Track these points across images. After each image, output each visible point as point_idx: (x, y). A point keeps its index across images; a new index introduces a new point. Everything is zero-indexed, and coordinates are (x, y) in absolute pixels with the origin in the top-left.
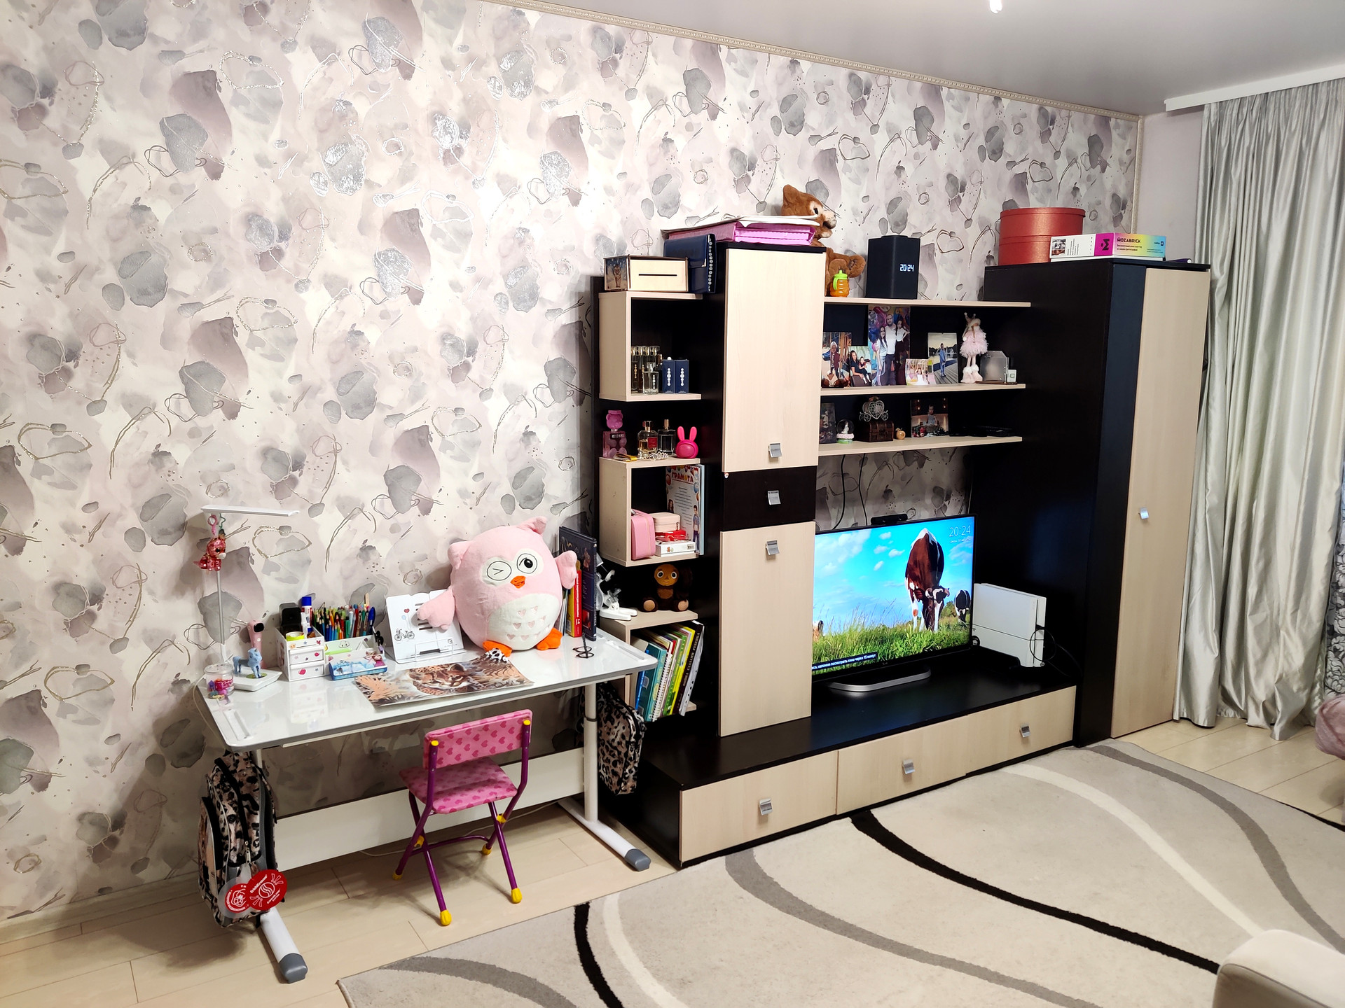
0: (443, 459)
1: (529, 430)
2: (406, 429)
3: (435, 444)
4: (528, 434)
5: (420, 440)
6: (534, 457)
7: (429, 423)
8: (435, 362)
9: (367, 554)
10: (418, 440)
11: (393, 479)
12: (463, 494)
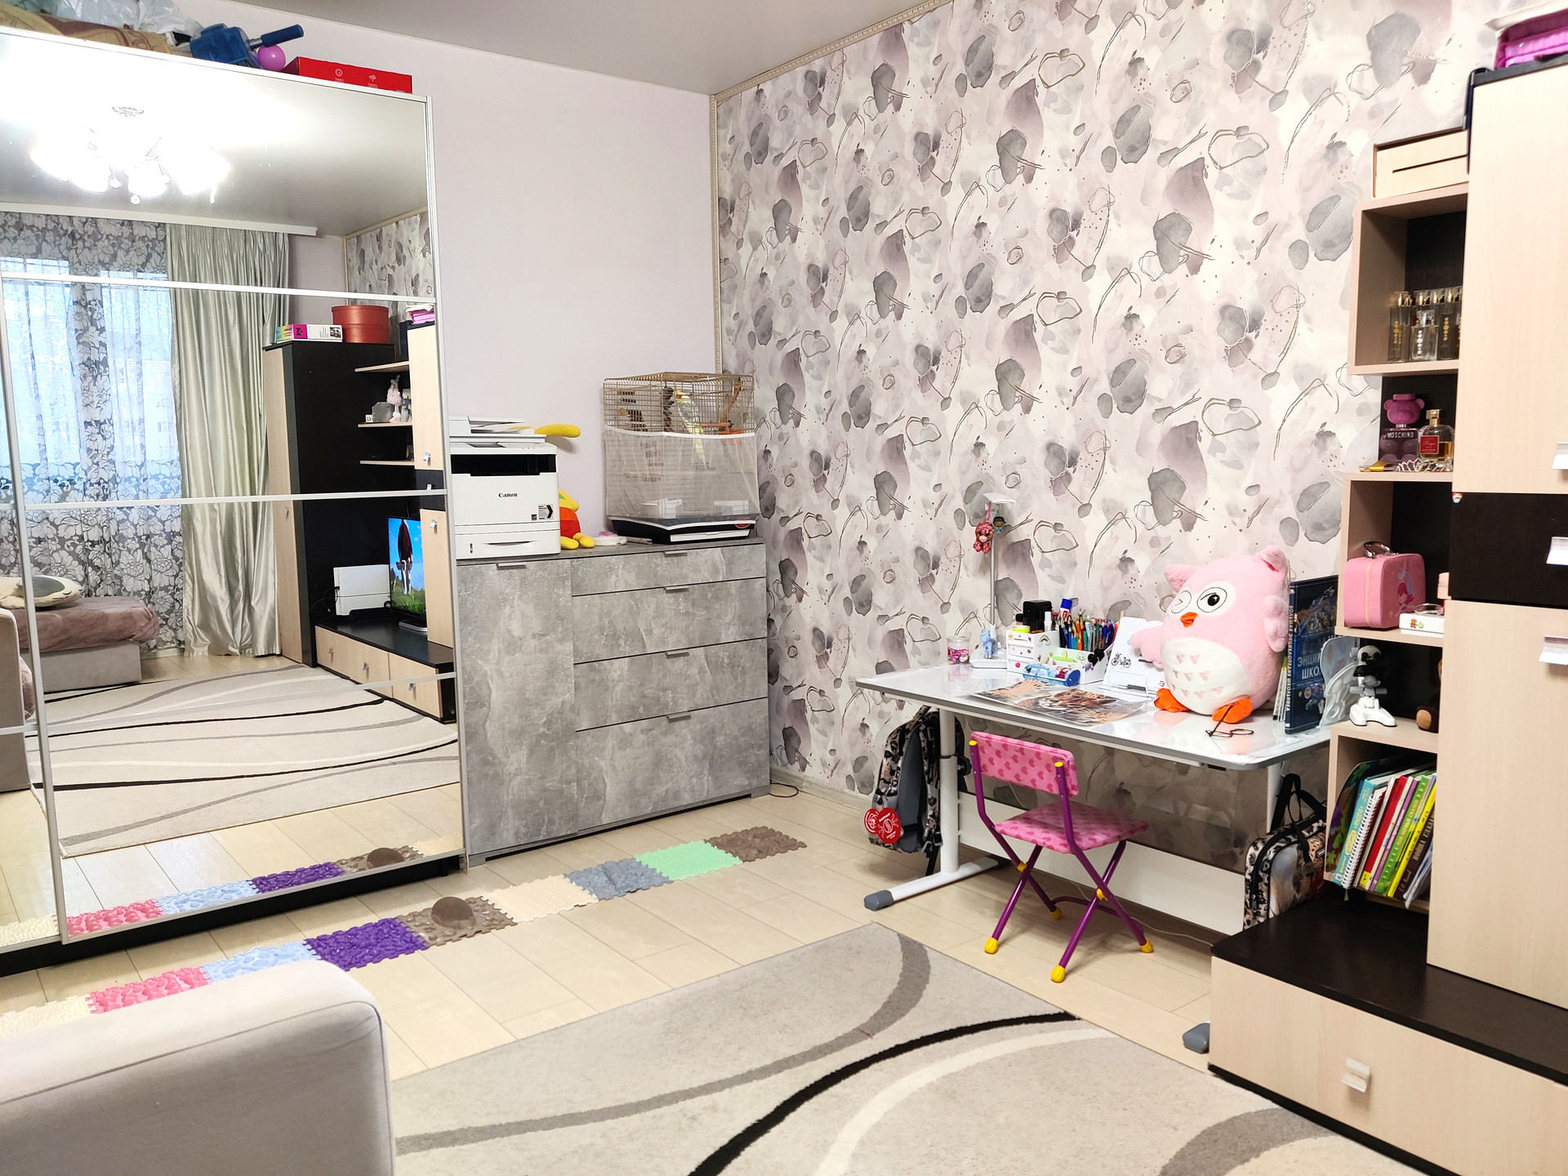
0: (1212, 463)
1: (1326, 429)
2: (1174, 425)
3: (1204, 445)
4: (1324, 435)
5: (1187, 439)
6: (1332, 470)
7: (1199, 419)
8: (1210, 340)
9: (1126, 567)
10: (1186, 439)
11: (1158, 483)
12: (1232, 511)
